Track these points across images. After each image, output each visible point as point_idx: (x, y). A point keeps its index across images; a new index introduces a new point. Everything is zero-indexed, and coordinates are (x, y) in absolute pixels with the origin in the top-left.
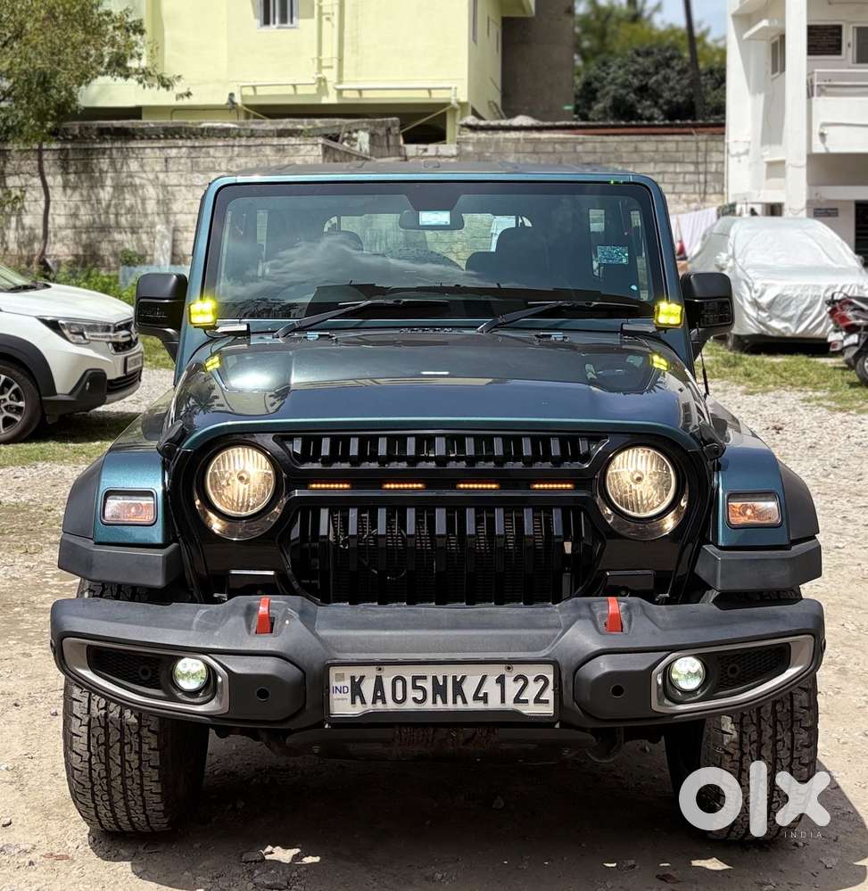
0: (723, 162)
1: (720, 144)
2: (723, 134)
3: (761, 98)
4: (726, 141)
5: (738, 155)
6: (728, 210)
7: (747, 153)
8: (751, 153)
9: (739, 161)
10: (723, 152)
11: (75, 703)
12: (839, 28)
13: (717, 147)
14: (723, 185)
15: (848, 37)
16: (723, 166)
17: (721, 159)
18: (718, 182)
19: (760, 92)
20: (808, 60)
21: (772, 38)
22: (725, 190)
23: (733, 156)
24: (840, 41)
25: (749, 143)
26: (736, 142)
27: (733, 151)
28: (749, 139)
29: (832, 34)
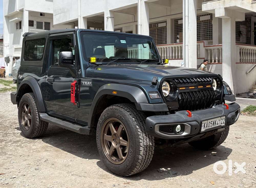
0: (3, 48)
1: (2, 44)
2: (3, 42)
3: (13, 34)
4: (3, 43)
5: (6, 46)
6: (7, 58)
7: (8, 46)
8: (9, 46)
9: (7, 48)
10: (3, 46)
11: (141, 143)
12: (33, 21)
13: (1, 44)
14: (3, 53)
15: (35, 23)
16: (3, 49)
17: (2, 47)
18: (2, 52)
19: (12, 33)
20: (29, 27)
21: (17, 22)
22: (3, 54)
23: (5, 47)
24: (33, 24)
25: (9, 44)
26: (6, 43)
27: (5, 46)
28: (9, 43)
29: (32, 22)
